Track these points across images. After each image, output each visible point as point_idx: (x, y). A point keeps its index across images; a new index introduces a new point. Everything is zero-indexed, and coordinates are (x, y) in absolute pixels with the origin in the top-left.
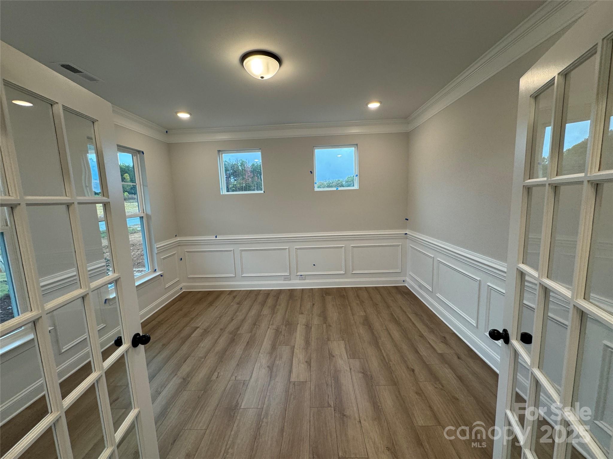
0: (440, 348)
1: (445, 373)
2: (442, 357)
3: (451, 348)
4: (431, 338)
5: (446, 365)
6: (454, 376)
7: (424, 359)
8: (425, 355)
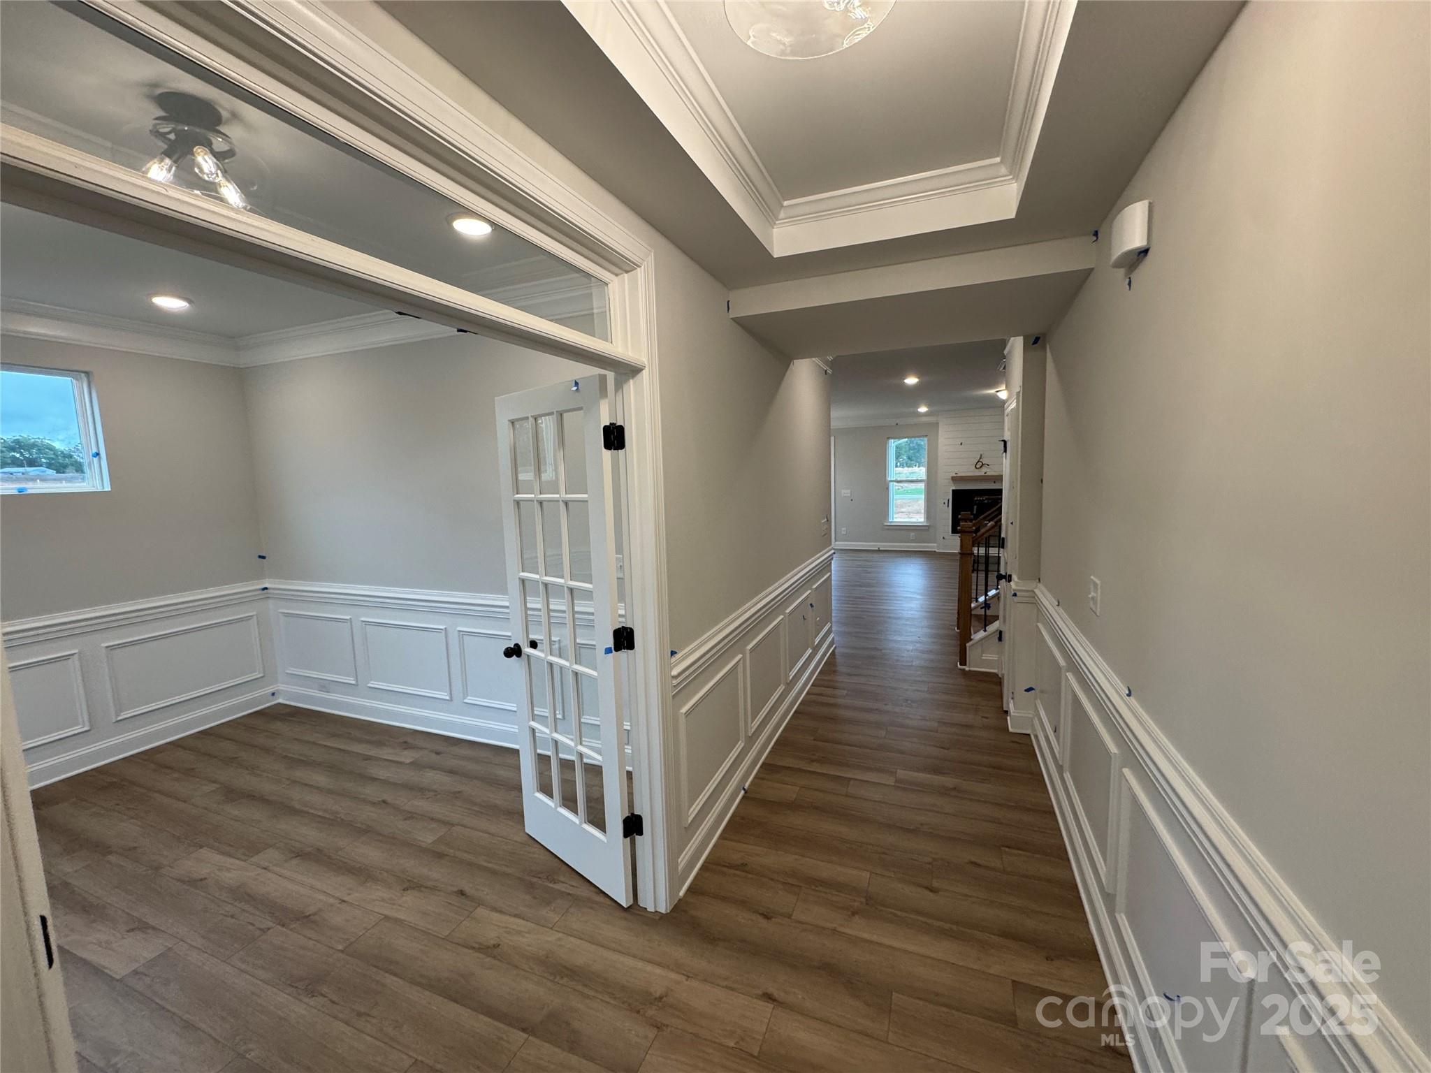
0: (407, 756)
1: (431, 778)
2: (415, 765)
3: (421, 749)
4: (386, 753)
5: (427, 770)
6: (443, 773)
7: (391, 780)
8: (390, 775)
